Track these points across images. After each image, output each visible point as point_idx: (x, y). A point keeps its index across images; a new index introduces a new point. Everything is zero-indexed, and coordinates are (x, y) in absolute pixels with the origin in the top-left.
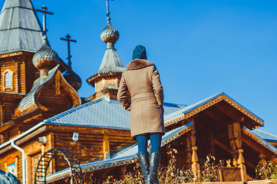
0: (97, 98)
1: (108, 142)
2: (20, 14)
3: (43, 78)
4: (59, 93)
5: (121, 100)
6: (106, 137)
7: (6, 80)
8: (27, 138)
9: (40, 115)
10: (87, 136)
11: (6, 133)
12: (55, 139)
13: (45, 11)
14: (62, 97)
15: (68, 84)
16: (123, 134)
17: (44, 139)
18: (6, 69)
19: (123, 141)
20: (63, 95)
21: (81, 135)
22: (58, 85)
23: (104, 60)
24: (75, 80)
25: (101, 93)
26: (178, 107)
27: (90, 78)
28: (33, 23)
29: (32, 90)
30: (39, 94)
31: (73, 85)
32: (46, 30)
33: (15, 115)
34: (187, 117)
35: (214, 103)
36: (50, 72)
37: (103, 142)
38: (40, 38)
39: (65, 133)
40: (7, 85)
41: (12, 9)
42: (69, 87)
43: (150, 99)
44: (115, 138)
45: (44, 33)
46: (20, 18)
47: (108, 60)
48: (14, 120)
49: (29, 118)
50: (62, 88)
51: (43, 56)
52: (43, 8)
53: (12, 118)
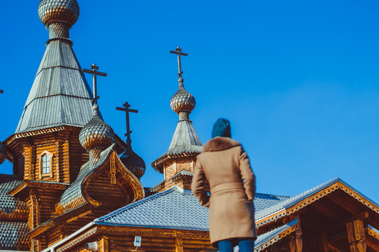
0: (167, 189)
1: (182, 248)
2: (61, 76)
3: (92, 162)
4: (115, 182)
5: (197, 193)
6: (178, 242)
7: (44, 165)
8: (72, 244)
9: (89, 212)
10: (153, 240)
11: (44, 237)
12: (109, 245)
13: (95, 72)
14: (119, 187)
15: (126, 170)
16: (203, 237)
17: (95, 245)
18: (43, 150)
19: (203, 247)
20: (121, 185)
21: (144, 240)
22: (113, 170)
23: (176, 136)
24: (136, 164)
25: (171, 181)
26: (277, 199)
27: (157, 161)
28: (80, 88)
29: (78, 178)
30: (87, 183)
31: (134, 170)
32: (97, 97)
33: (55, 213)
34: (290, 212)
35: (327, 192)
36: (102, 153)
37: (175, 248)
38: (89, 108)
39: (123, 236)
40: (44, 172)
41: (51, 69)
42: (128, 173)
43: (237, 191)
44: (192, 242)
45: (94, 102)
46: (62, 81)
47: (181, 136)
48: (55, 220)
49: (74, 216)
50: (118, 175)
51: (93, 132)
52: (93, 67)
53: (52, 216)
